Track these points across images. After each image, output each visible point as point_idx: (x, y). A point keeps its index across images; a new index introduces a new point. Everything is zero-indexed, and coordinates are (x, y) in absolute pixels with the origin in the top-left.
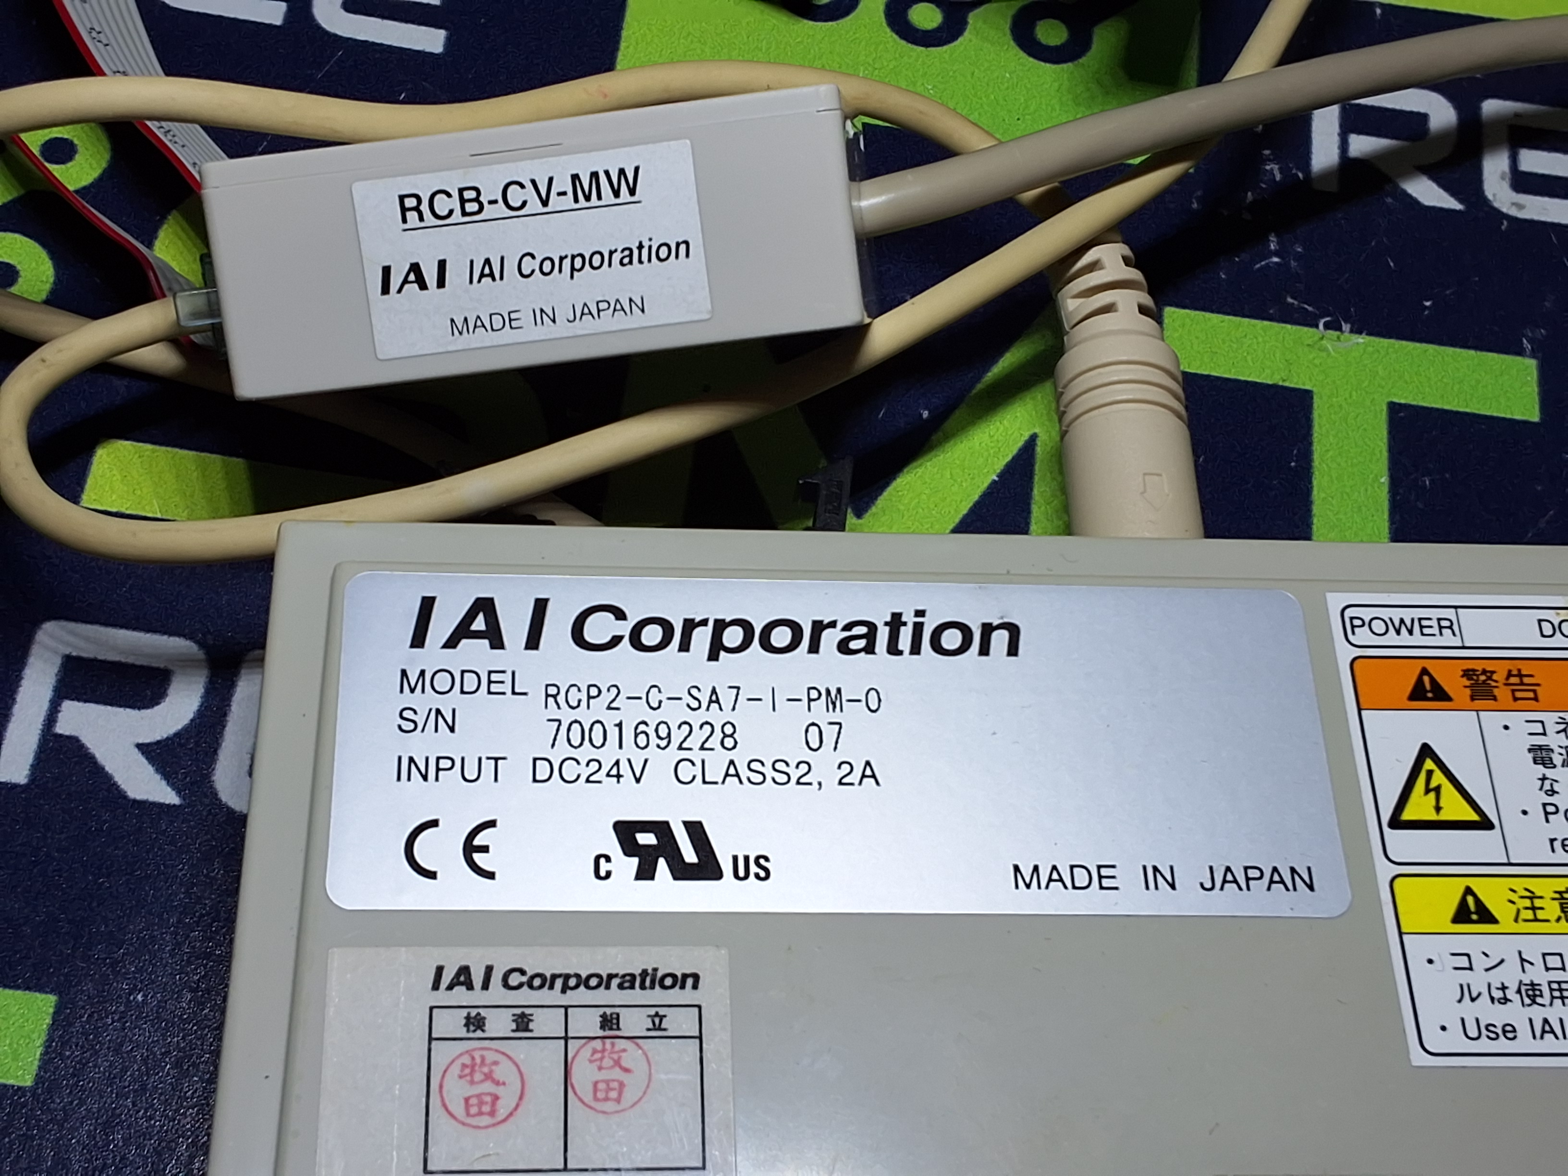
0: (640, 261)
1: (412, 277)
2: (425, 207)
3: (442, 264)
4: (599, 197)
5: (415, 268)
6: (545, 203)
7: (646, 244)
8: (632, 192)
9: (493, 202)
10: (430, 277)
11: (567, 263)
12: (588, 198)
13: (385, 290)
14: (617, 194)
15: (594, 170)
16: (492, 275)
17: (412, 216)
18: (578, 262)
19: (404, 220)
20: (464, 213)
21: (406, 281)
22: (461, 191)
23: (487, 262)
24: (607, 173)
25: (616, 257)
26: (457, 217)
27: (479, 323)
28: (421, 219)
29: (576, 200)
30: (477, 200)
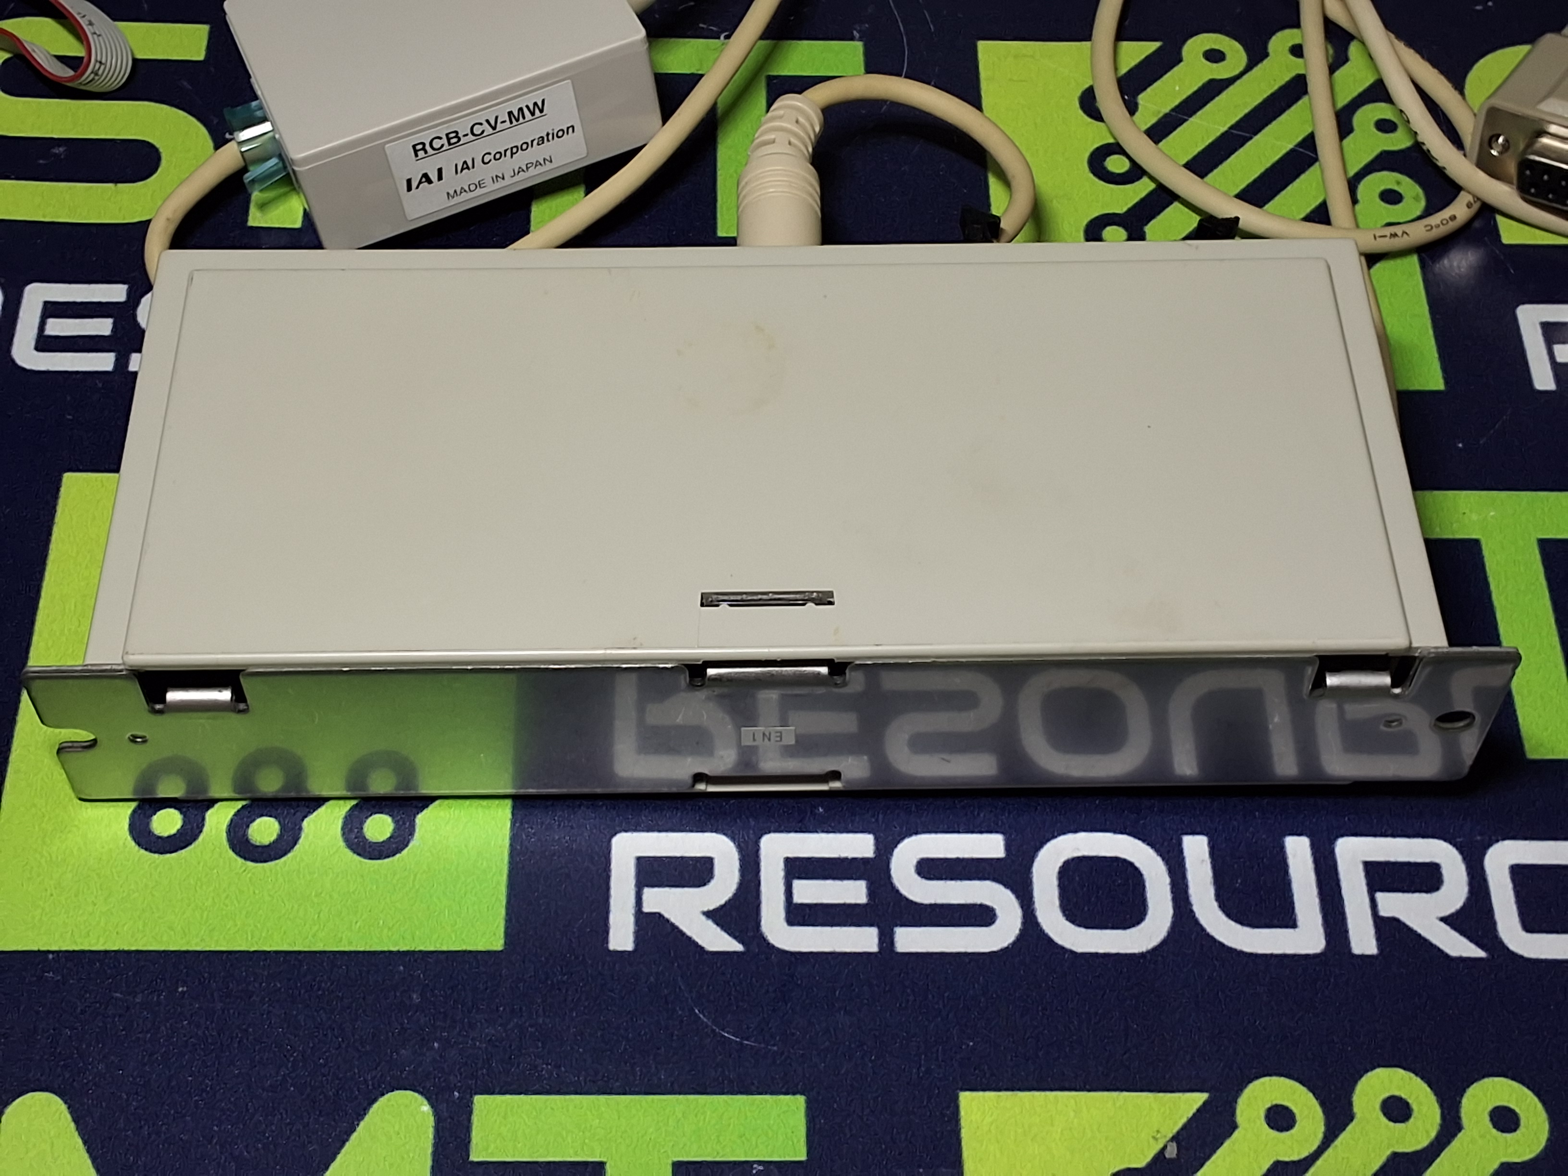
0: (548, 140)
1: (424, 180)
2: (428, 147)
3: (440, 171)
4: (524, 117)
5: (425, 176)
6: (494, 128)
7: (551, 132)
8: (541, 111)
9: (466, 135)
10: (434, 176)
11: (509, 153)
12: (517, 120)
13: (409, 188)
14: (533, 114)
15: (520, 106)
16: (468, 168)
17: (421, 154)
18: (515, 150)
19: (416, 155)
20: (450, 144)
21: (420, 182)
22: (447, 135)
23: (465, 162)
24: (527, 107)
25: (535, 143)
26: (446, 147)
27: (463, 190)
28: (426, 152)
29: (511, 122)
30: (457, 136)
